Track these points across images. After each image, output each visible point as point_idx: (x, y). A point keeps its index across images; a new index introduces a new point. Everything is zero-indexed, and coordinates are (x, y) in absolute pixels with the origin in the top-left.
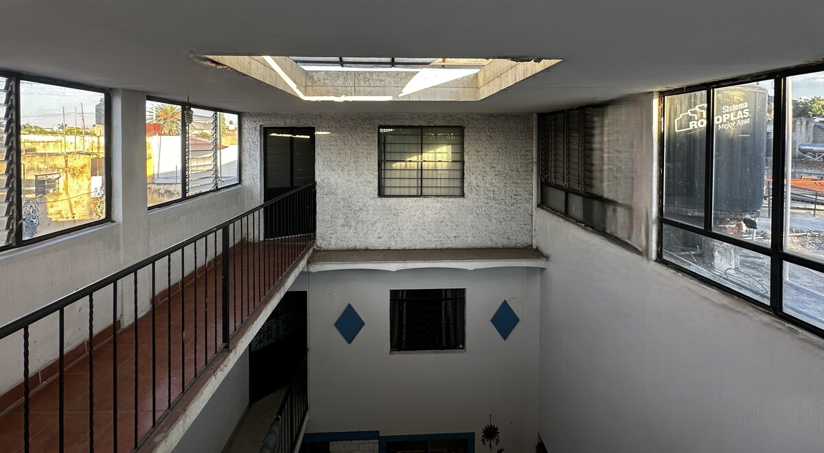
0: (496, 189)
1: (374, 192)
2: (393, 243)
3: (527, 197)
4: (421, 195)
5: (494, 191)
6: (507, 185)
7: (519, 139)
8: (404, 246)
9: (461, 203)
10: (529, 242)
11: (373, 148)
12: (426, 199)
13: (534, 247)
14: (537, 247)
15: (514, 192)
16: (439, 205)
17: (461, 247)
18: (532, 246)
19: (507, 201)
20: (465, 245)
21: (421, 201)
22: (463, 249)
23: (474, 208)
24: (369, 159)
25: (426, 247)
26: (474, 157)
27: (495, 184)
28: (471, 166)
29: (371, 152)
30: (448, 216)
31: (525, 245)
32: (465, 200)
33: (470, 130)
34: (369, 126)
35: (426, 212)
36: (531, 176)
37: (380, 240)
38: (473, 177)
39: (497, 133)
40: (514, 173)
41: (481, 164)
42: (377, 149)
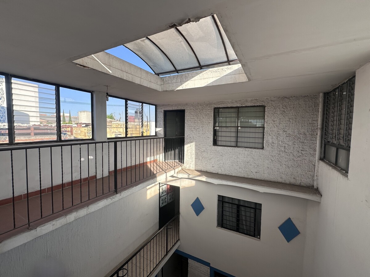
0: (286, 146)
1: (211, 143)
2: (220, 171)
3: (312, 152)
4: (237, 146)
5: (285, 147)
6: (295, 143)
7: (307, 112)
8: (226, 173)
9: (261, 153)
10: (311, 183)
11: (211, 119)
12: (239, 149)
13: (315, 187)
14: (318, 188)
15: (301, 149)
16: (246, 153)
17: (260, 179)
18: (313, 186)
19: (295, 154)
20: (262, 178)
21: (237, 149)
22: (261, 180)
23: (270, 156)
24: (209, 126)
25: (238, 175)
26: (271, 125)
27: (286, 143)
28: (269, 130)
29: (210, 122)
30: (252, 160)
31: (308, 185)
32: (263, 151)
33: (269, 108)
34: (209, 108)
35: (239, 156)
36: (316, 138)
37: (213, 168)
38: (270, 137)
39: (289, 109)
40: (301, 136)
41: (276, 129)
42: (213, 120)
